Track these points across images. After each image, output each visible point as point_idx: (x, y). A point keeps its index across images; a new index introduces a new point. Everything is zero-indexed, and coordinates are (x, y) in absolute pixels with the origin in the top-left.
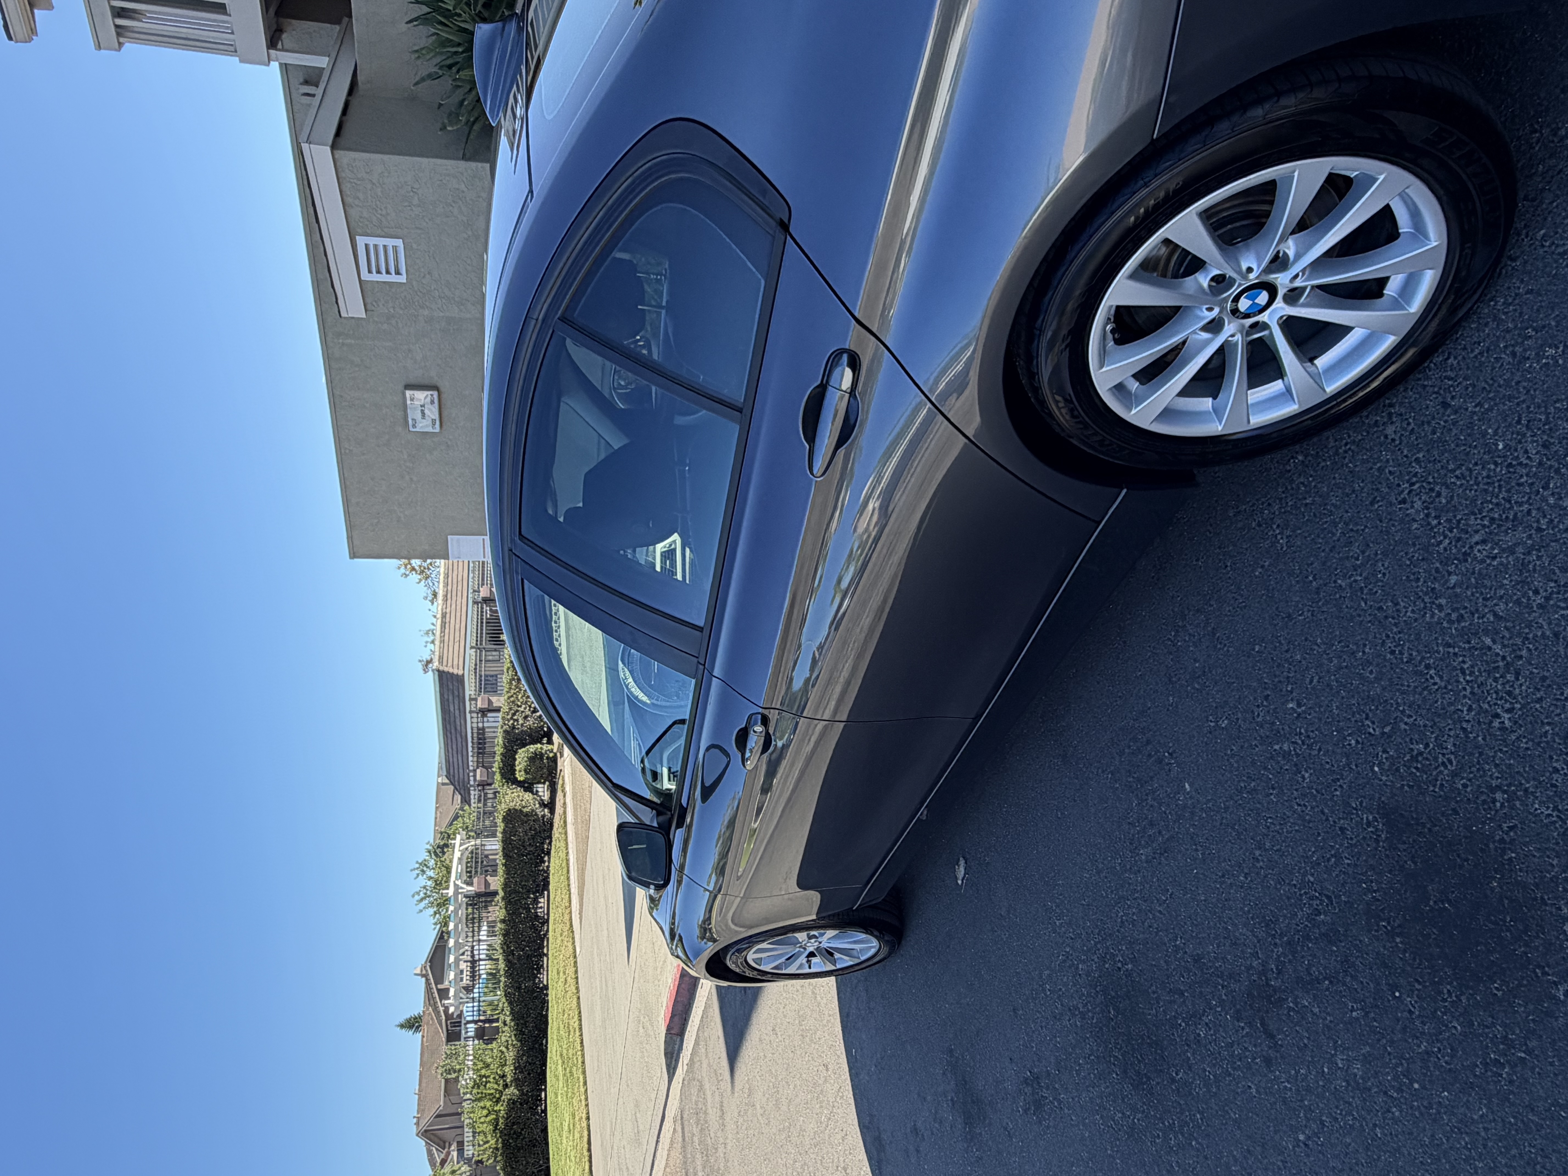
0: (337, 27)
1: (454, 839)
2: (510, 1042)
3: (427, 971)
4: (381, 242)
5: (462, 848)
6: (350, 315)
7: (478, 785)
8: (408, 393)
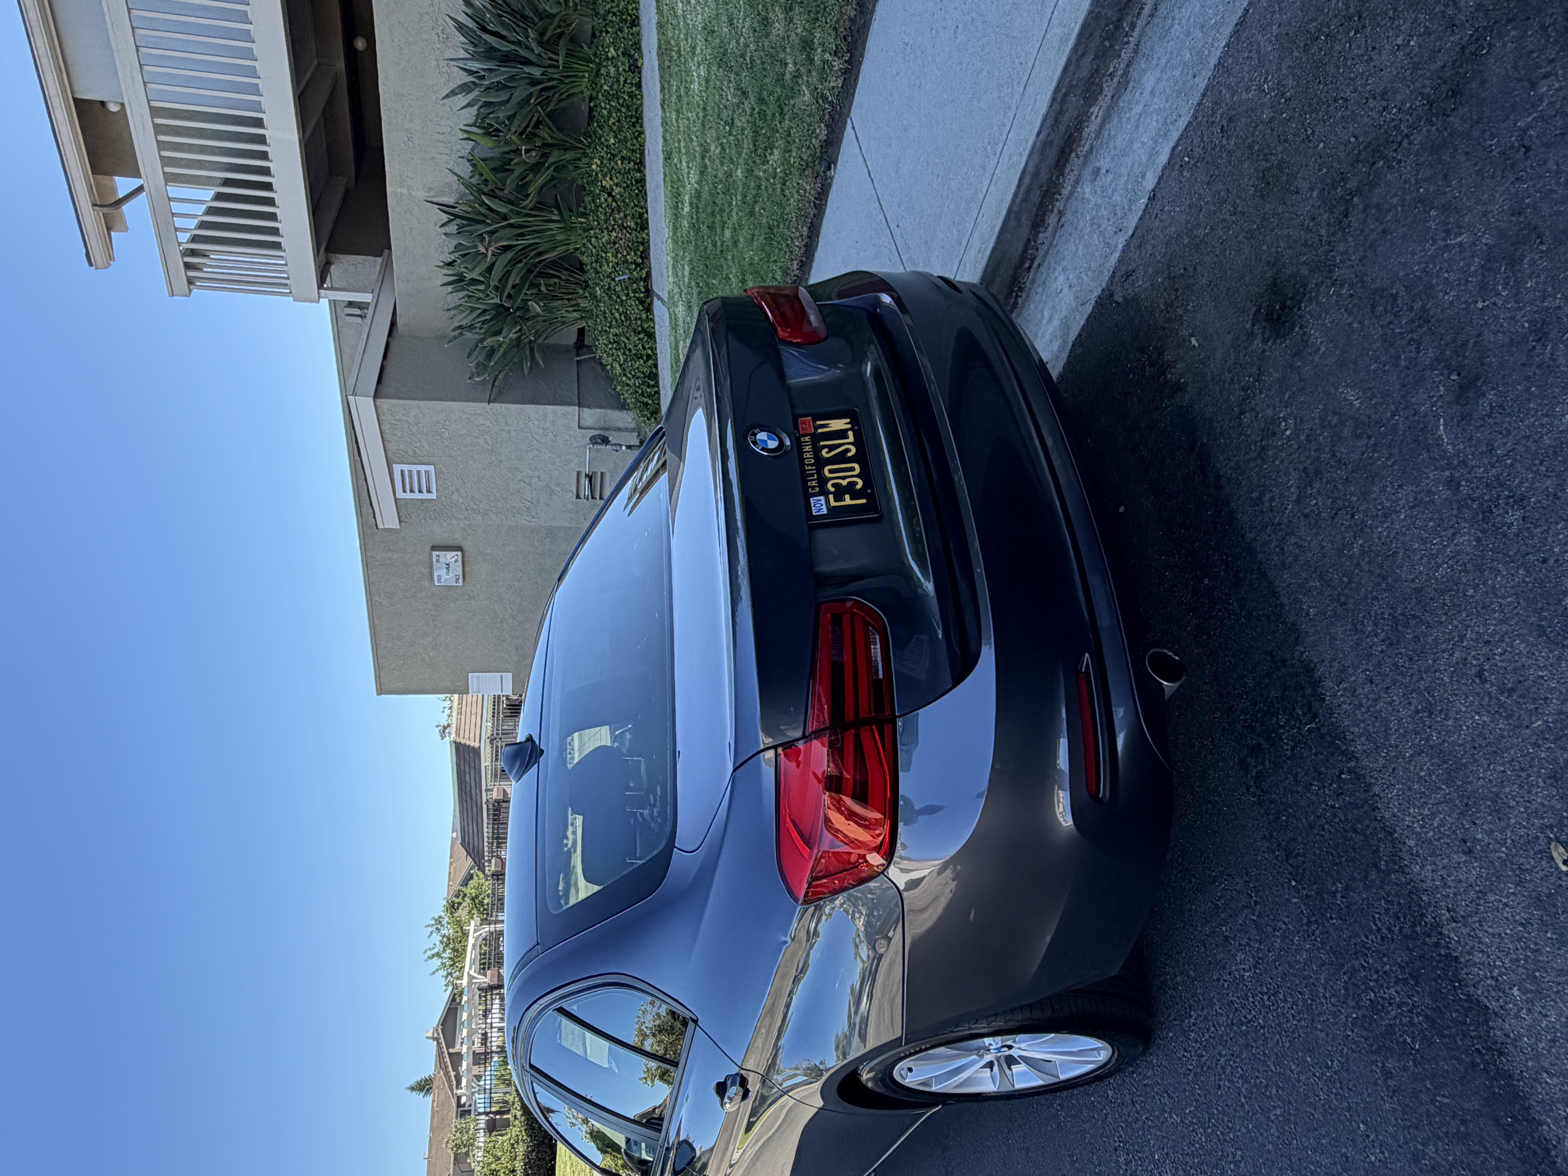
0: (379, 260)
1: (469, 925)
2: (520, 1137)
3: (438, 1034)
4: (415, 468)
5: (476, 935)
6: (386, 527)
7: (493, 875)
8: (435, 553)
